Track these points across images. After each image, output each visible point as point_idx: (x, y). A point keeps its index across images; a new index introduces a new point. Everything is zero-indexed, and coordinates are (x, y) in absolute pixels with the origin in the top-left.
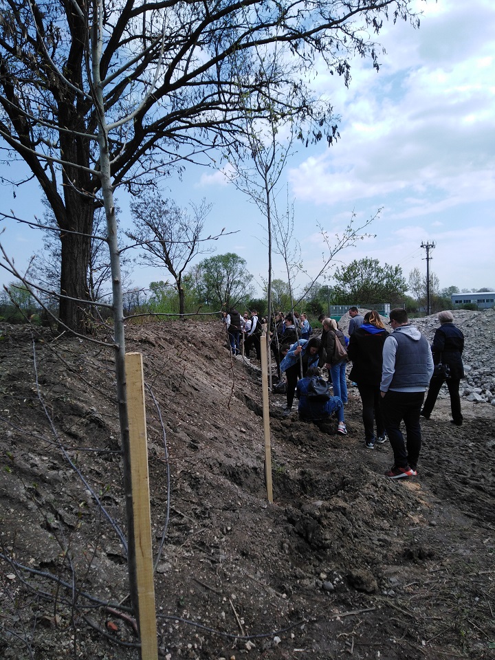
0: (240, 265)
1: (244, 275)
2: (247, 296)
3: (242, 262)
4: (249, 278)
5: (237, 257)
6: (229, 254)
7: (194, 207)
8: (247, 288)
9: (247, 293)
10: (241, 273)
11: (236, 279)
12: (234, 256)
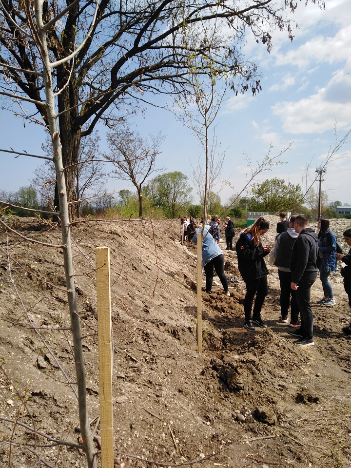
0: (183, 181)
1: (187, 187)
2: (188, 203)
3: (186, 178)
4: (190, 190)
5: (182, 175)
6: (176, 172)
7: (152, 137)
8: (188, 197)
9: (188, 200)
10: (184, 186)
11: (180, 190)
12: (180, 174)
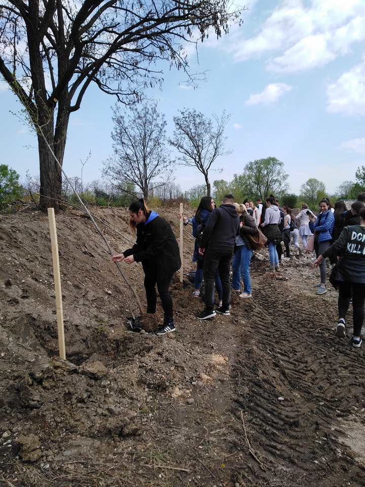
0: (278, 167)
1: (281, 175)
2: (283, 192)
3: (280, 164)
4: (285, 177)
5: (277, 160)
6: (270, 158)
7: (216, 117)
8: (283, 185)
9: (283, 189)
10: (279, 173)
11: (274, 178)
12: (274, 159)
